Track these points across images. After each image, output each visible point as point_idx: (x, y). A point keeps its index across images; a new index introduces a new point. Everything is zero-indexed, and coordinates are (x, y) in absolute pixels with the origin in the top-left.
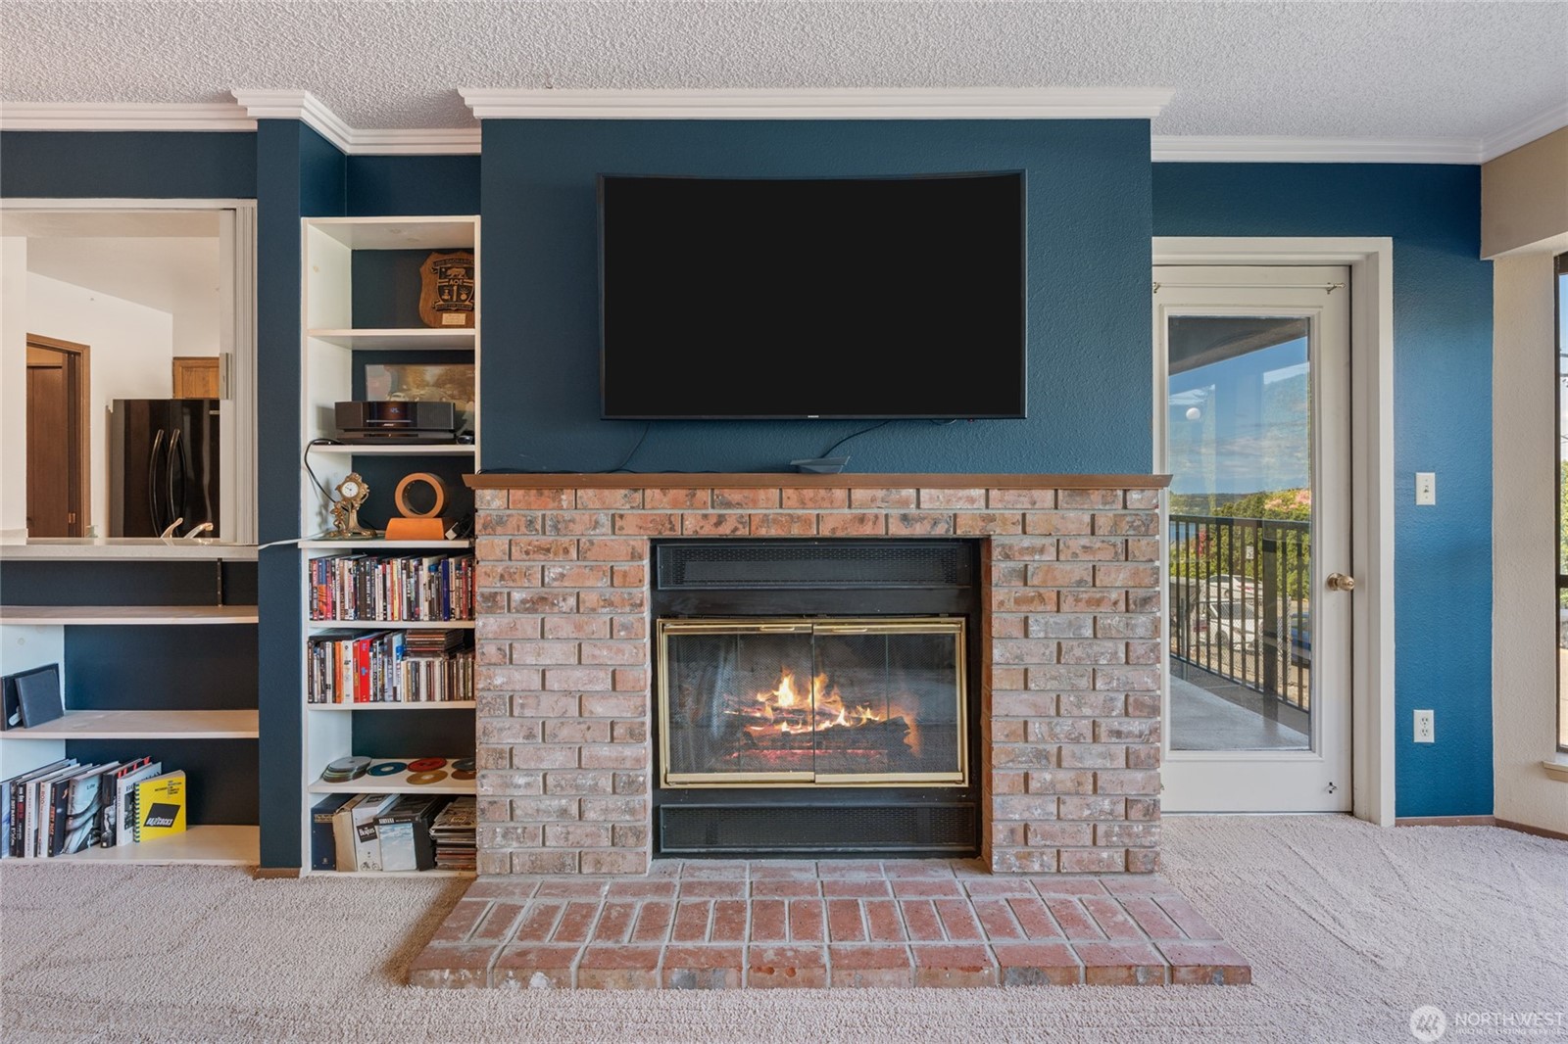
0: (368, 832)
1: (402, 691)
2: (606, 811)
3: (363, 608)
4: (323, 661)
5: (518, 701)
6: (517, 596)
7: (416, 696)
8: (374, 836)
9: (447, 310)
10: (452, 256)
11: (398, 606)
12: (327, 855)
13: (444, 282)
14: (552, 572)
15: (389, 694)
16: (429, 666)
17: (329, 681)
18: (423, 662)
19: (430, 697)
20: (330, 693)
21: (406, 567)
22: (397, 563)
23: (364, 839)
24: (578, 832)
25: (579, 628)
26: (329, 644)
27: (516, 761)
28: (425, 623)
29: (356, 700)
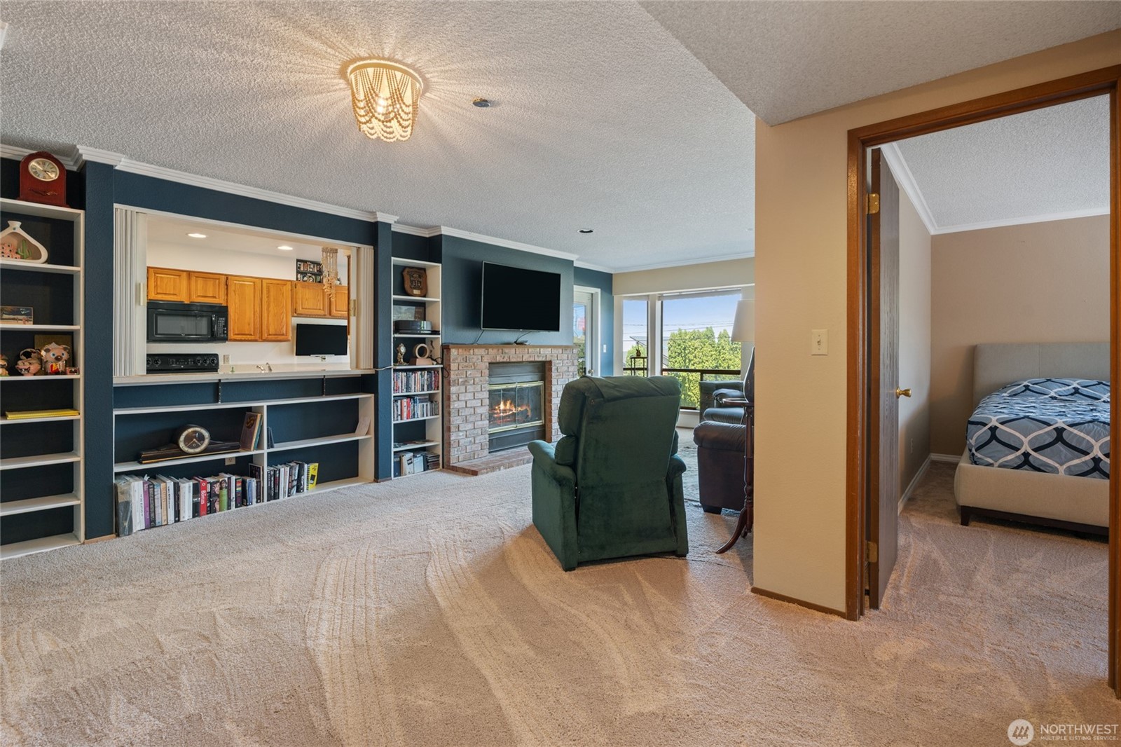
0: (410, 461)
1: (419, 414)
2: (480, 440)
3: (408, 389)
4: (397, 407)
5: (460, 411)
6: (460, 380)
7: (423, 416)
8: (411, 463)
9: (415, 289)
10: (413, 270)
11: (419, 387)
12: (399, 471)
13: (412, 279)
14: (469, 373)
15: (416, 416)
16: (427, 405)
17: (399, 413)
18: (425, 404)
19: (427, 416)
20: (399, 417)
21: (421, 374)
22: (419, 373)
23: (409, 464)
24: (474, 446)
25: (474, 389)
26: (399, 401)
27: (460, 429)
28: (426, 392)
29: (407, 419)
